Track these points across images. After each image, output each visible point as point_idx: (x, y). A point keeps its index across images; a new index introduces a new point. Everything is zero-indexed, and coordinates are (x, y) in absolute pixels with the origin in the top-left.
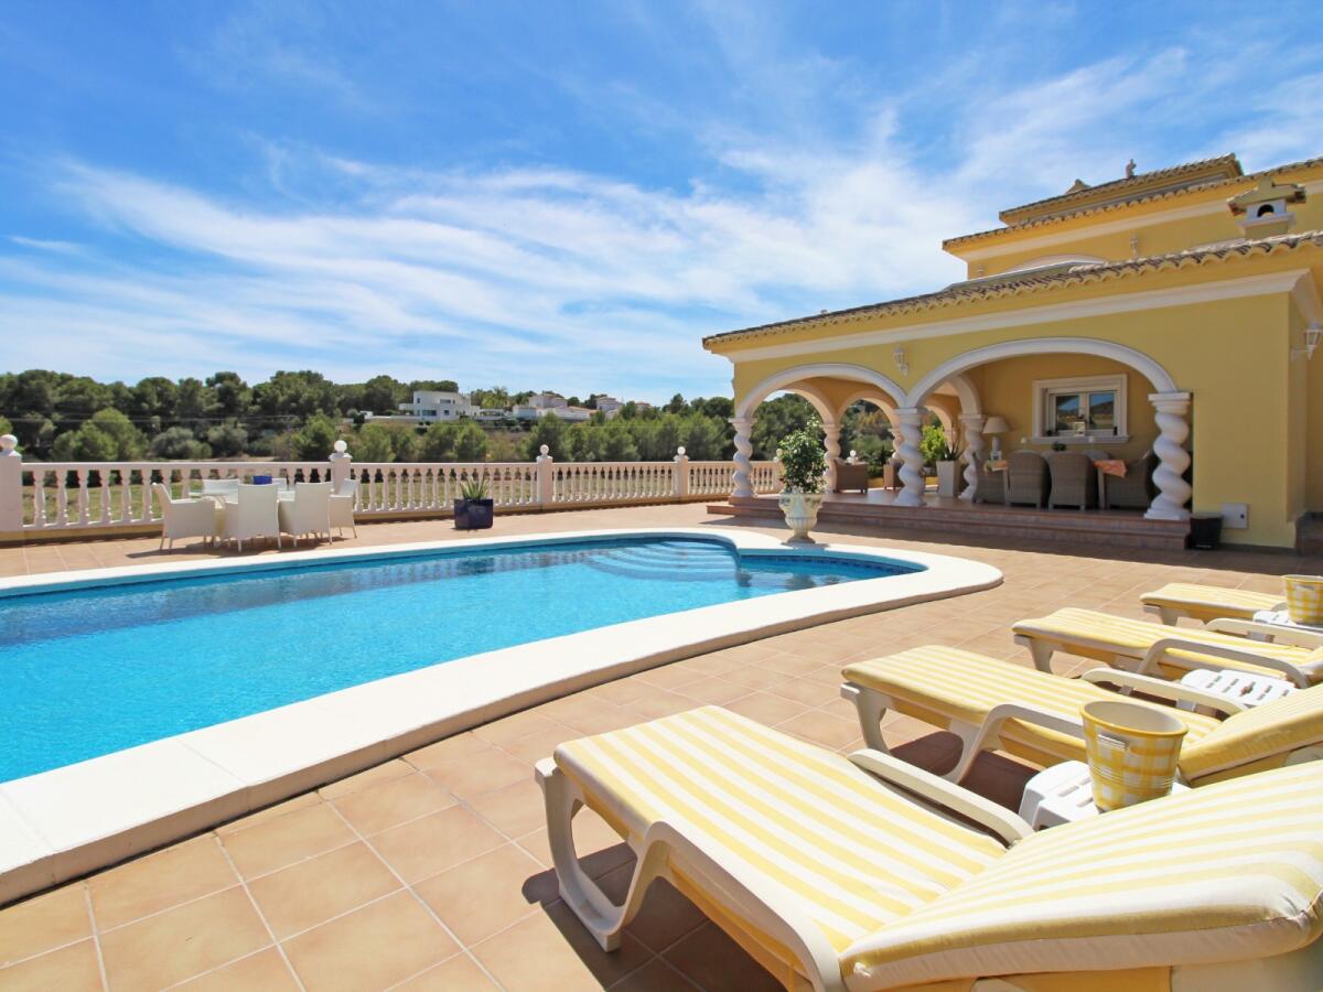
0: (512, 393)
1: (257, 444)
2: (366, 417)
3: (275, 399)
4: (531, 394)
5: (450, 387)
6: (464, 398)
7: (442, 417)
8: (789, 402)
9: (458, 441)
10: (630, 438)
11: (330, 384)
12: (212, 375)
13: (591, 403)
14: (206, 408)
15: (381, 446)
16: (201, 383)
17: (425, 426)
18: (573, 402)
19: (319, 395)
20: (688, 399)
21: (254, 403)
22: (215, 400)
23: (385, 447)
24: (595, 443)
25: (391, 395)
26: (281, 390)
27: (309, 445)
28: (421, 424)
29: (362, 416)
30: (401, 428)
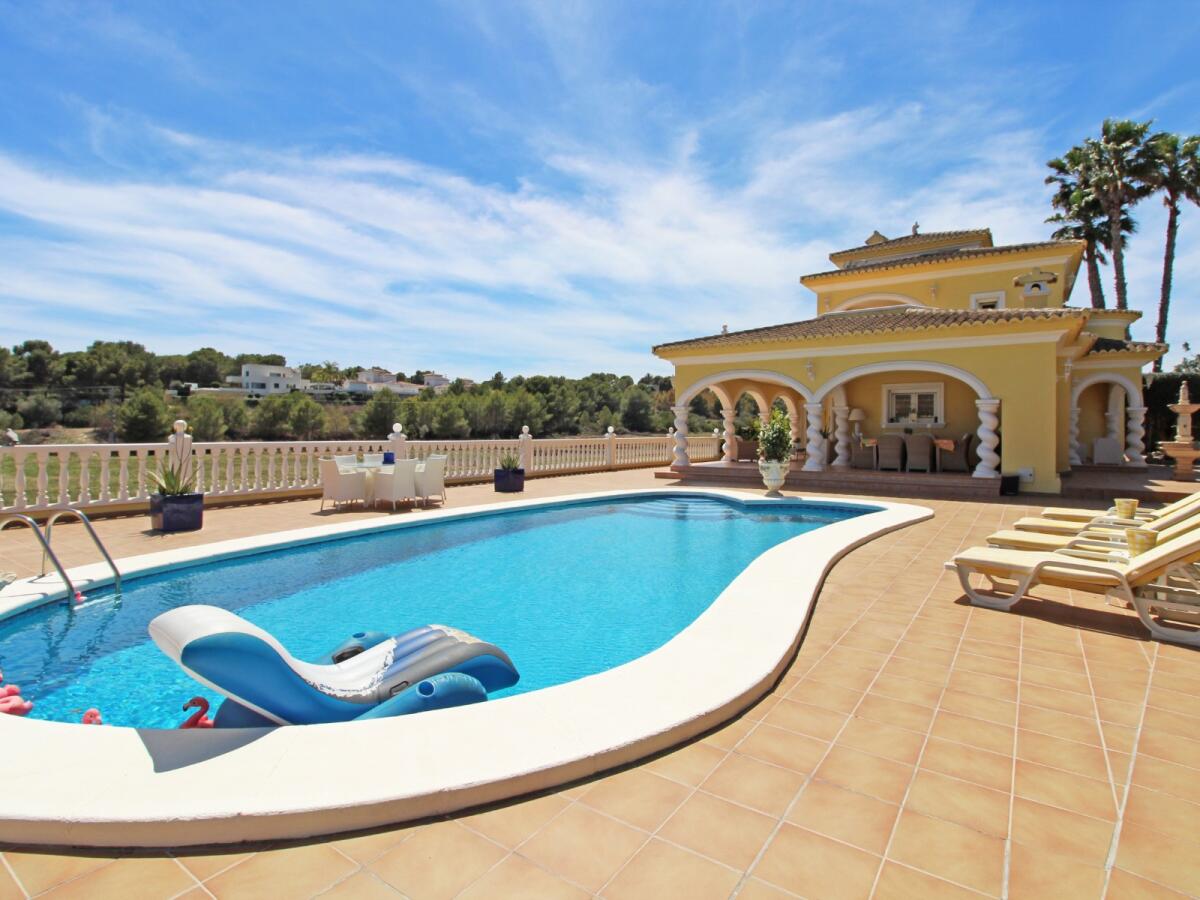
0: (342, 368)
1: (73, 415)
2: (192, 389)
3: (92, 369)
4: (359, 369)
5: (277, 361)
6: (294, 372)
7: (272, 390)
8: (596, 380)
9: (294, 412)
10: (462, 412)
11: (153, 355)
12: (20, 343)
13: (418, 379)
14: (14, 377)
15: (213, 418)
16: (9, 352)
17: (254, 398)
18: (401, 377)
19: (141, 365)
20: (508, 378)
21: (68, 372)
22: (24, 369)
23: (217, 419)
24: (427, 416)
25: (215, 367)
26: (100, 360)
27: (136, 417)
28: (250, 396)
29: (188, 388)
30: (232, 401)
